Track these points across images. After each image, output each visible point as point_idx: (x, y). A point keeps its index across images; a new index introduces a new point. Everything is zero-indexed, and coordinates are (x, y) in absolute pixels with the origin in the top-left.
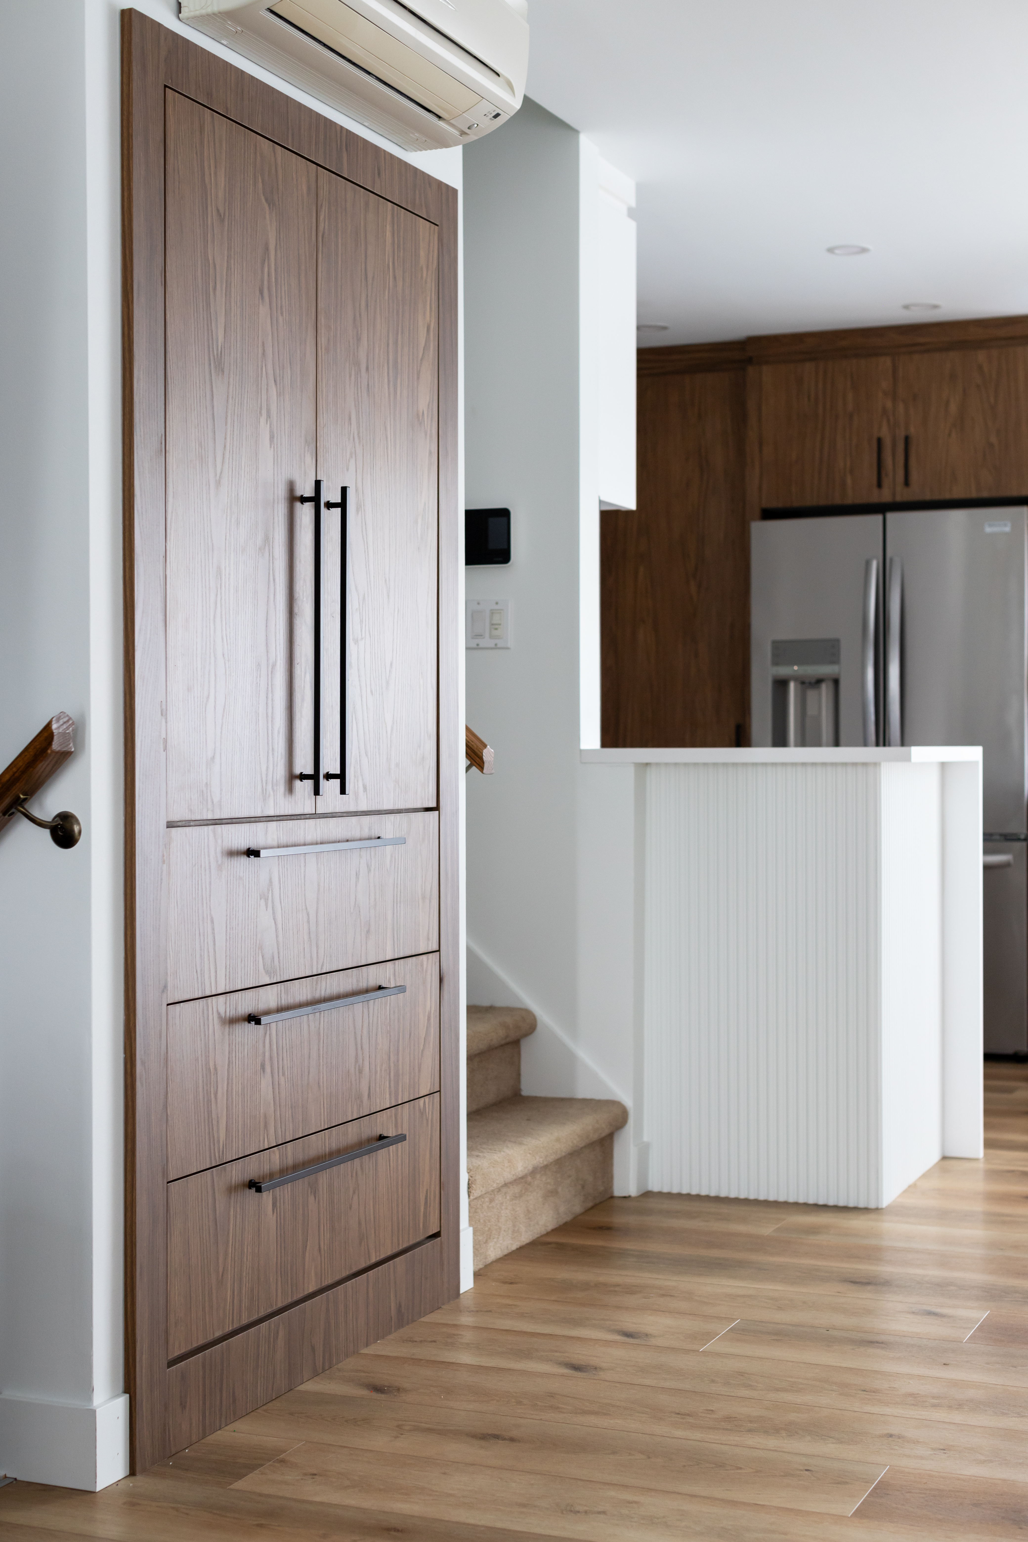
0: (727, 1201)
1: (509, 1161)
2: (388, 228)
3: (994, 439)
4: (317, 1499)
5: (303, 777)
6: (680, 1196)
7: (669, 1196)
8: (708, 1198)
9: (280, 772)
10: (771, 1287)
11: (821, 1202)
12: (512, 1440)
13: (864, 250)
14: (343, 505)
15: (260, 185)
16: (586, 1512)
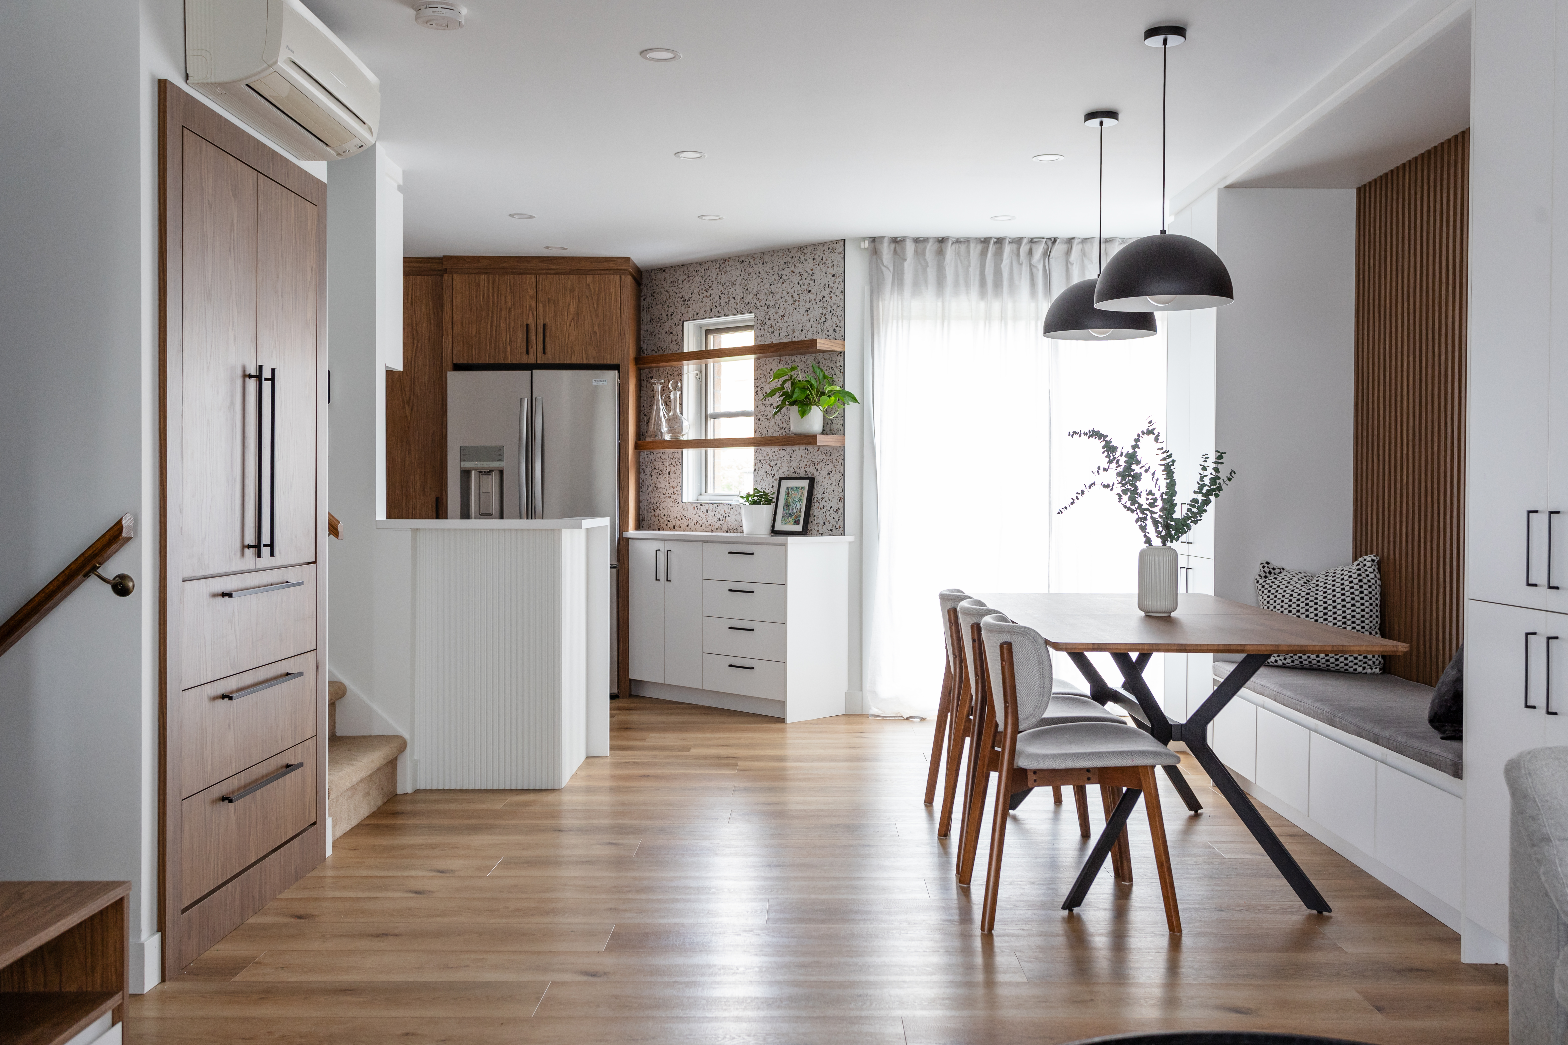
0: (467, 791)
1: (348, 776)
2: (293, 208)
3: (596, 329)
4: (292, 980)
5: (249, 547)
6: (437, 791)
7: (431, 791)
8: (456, 791)
9: (238, 545)
10: (514, 838)
11: (525, 788)
12: (396, 935)
13: (531, 217)
14: (272, 379)
15: (230, 184)
16: (457, 967)
